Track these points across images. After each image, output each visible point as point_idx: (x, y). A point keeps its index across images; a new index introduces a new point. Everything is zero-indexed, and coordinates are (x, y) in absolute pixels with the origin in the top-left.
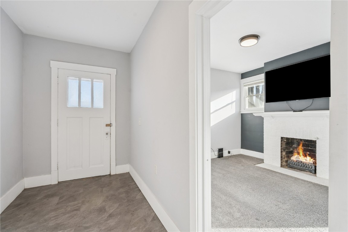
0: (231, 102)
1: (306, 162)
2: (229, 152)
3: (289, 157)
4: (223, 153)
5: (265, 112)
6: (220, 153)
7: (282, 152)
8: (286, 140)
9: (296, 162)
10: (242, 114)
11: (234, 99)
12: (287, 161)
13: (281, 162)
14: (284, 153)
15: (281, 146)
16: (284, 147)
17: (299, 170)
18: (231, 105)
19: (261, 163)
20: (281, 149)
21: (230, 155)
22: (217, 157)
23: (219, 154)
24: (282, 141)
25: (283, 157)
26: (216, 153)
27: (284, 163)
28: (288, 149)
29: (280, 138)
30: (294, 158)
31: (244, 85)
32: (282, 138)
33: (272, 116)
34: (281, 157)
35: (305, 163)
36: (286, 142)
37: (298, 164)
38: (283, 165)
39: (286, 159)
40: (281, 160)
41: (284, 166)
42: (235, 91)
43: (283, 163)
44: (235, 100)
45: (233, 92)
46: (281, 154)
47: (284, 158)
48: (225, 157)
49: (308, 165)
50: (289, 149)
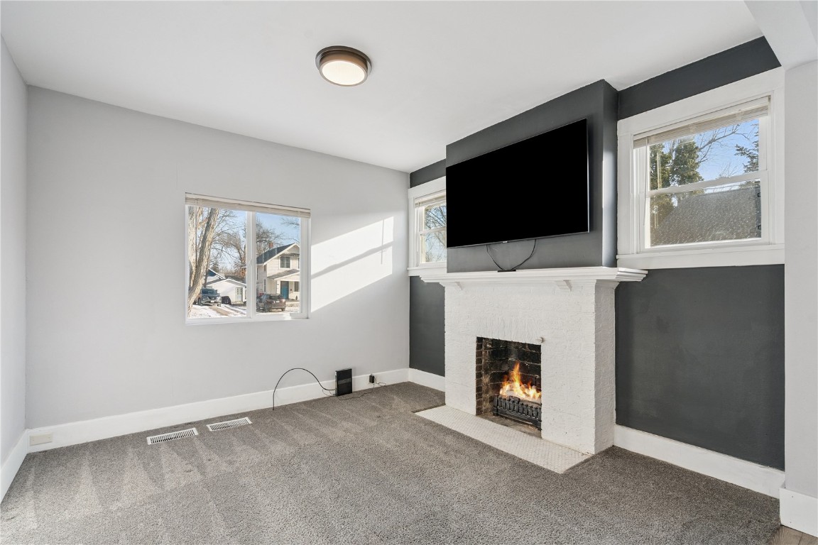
0: (379, 245)
1: (528, 399)
2: (372, 379)
3: (498, 388)
4: (351, 383)
5: (448, 272)
6: (343, 382)
7: (479, 376)
8: (492, 345)
9: (510, 400)
10: (411, 277)
11: (389, 238)
12: (492, 400)
13: (479, 403)
14: (486, 379)
15: (479, 361)
16: (485, 364)
17: (515, 421)
18: (378, 254)
19: (438, 406)
20: (479, 368)
21: (371, 386)
22: (334, 392)
23: (338, 385)
24: (479, 347)
25: (484, 388)
26: (331, 384)
27: (486, 405)
28: (496, 369)
29: (475, 340)
30: (505, 391)
31: (417, 201)
32: (480, 340)
33: (458, 283)
34: (479, 389)
35: (525, 403)
36: (490, 349)
37: (512, 407)
38: (484, 408)
39: (491, 393)
40: (479, 395)
41: (486, 411)
42: (393, 217)
43: (484, 403)
44: (392, 240)
45: (386, 220)
46: (479, 382)
47: (487, 392)
48: (356, 392)
49: (532, 407)
50: (501, 367)
